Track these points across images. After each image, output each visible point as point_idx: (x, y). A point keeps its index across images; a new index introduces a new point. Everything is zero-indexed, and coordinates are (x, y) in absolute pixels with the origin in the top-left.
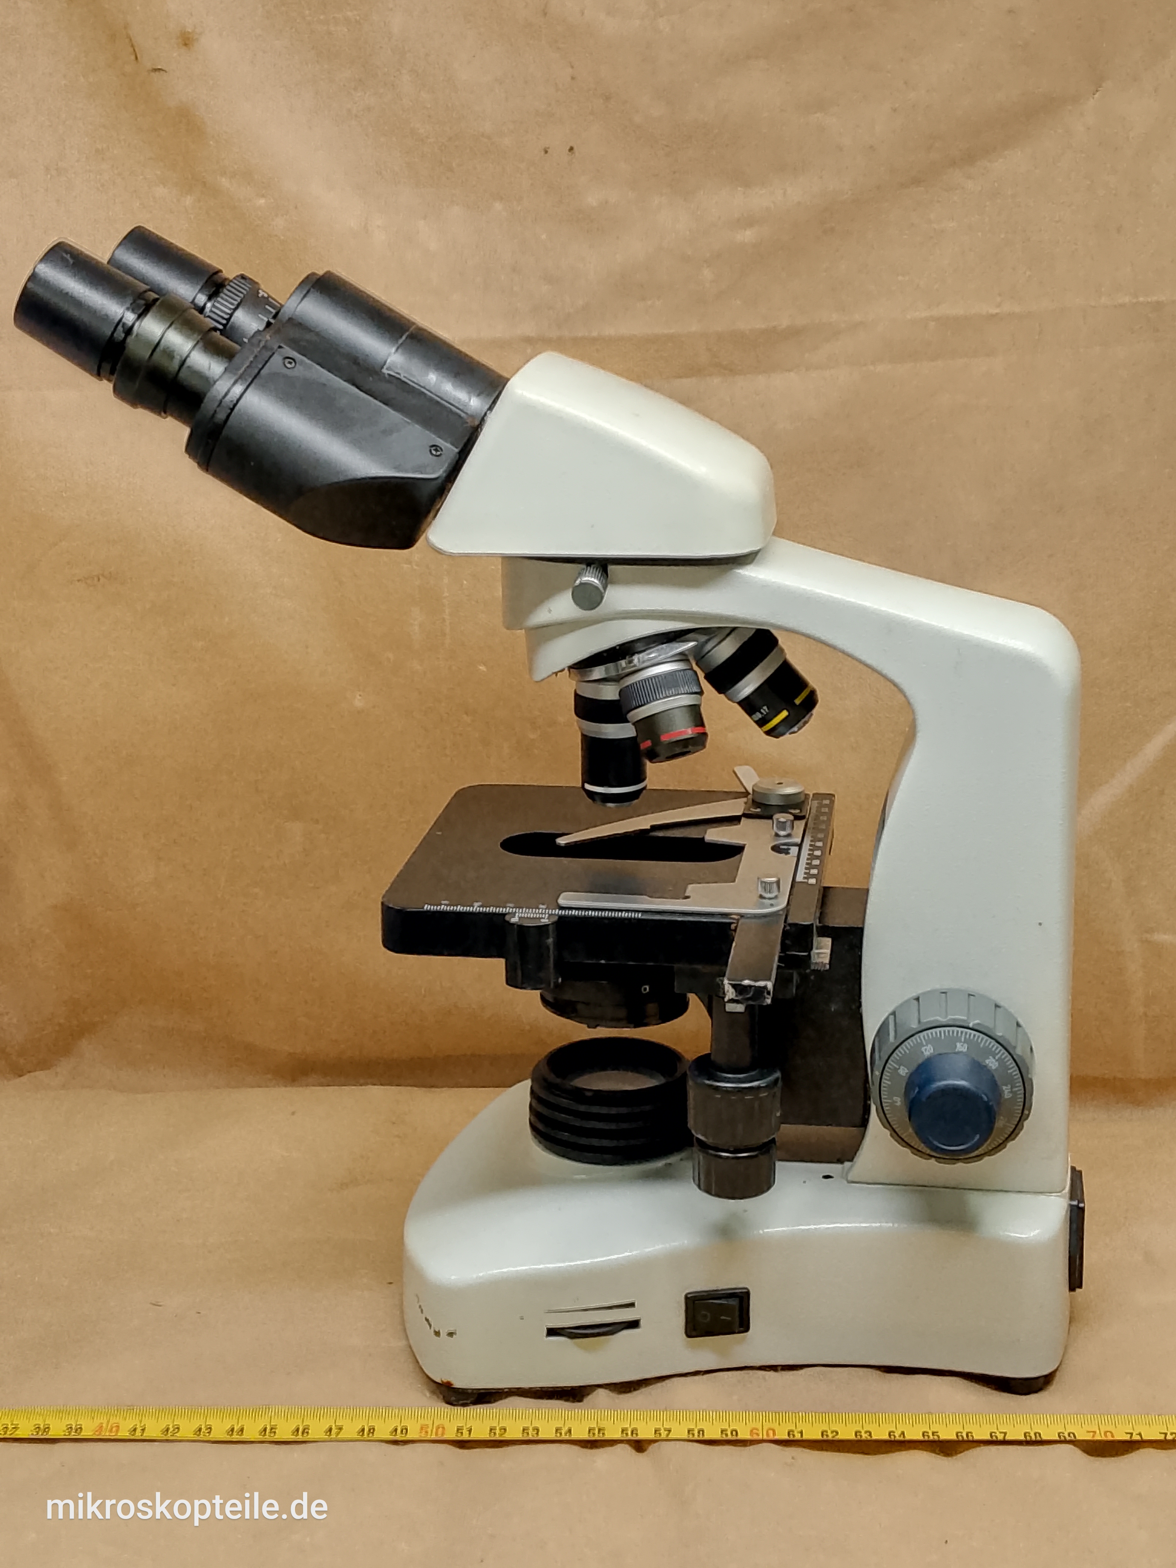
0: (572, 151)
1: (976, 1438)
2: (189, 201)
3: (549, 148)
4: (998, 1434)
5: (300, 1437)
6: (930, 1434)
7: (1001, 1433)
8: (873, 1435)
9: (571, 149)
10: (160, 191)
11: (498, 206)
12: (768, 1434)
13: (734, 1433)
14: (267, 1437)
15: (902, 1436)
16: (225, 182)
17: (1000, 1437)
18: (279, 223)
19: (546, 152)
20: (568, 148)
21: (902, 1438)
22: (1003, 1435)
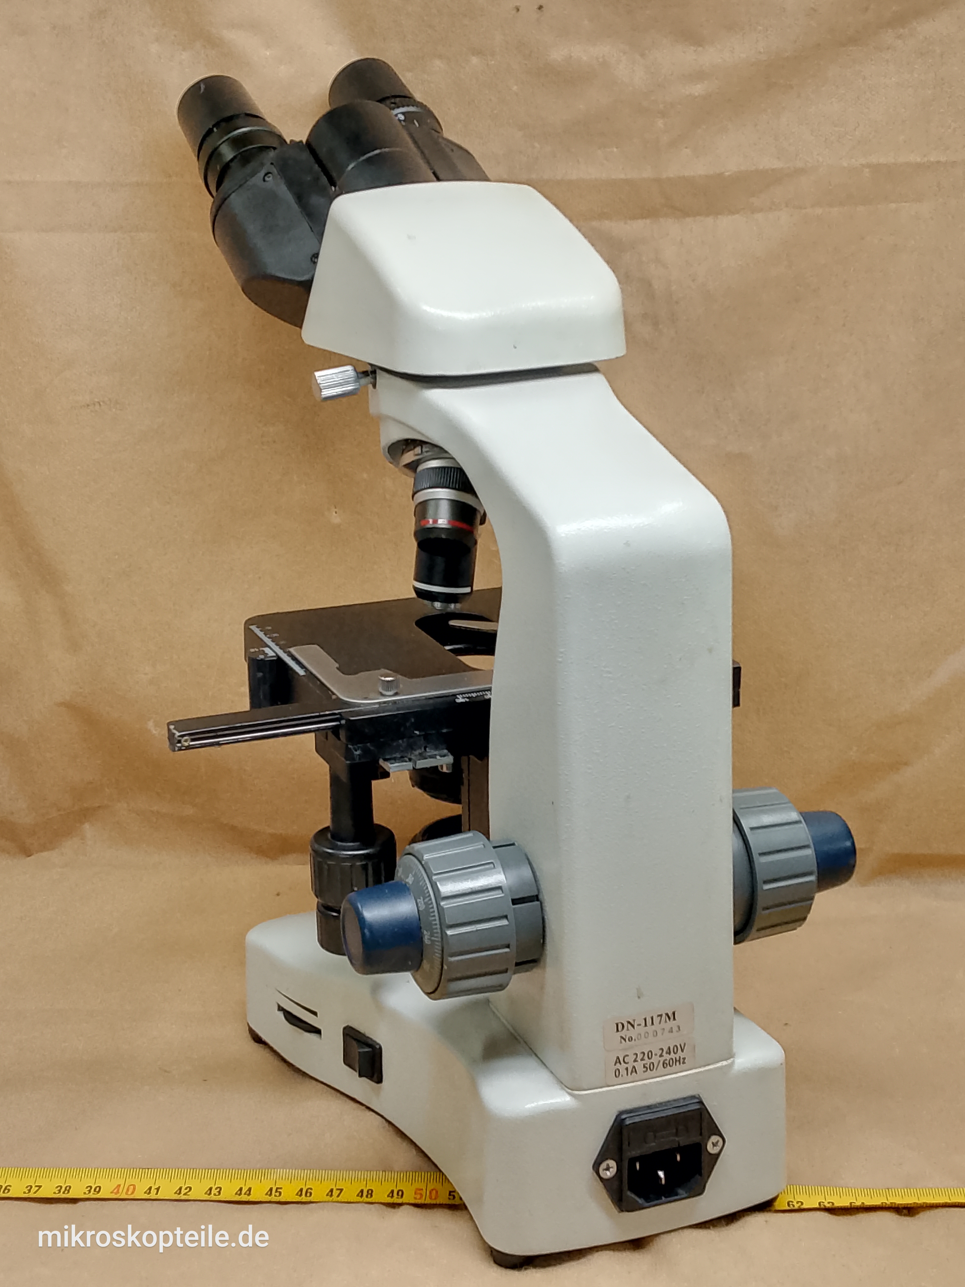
5: (304, 1198)
14: (273, 1198)
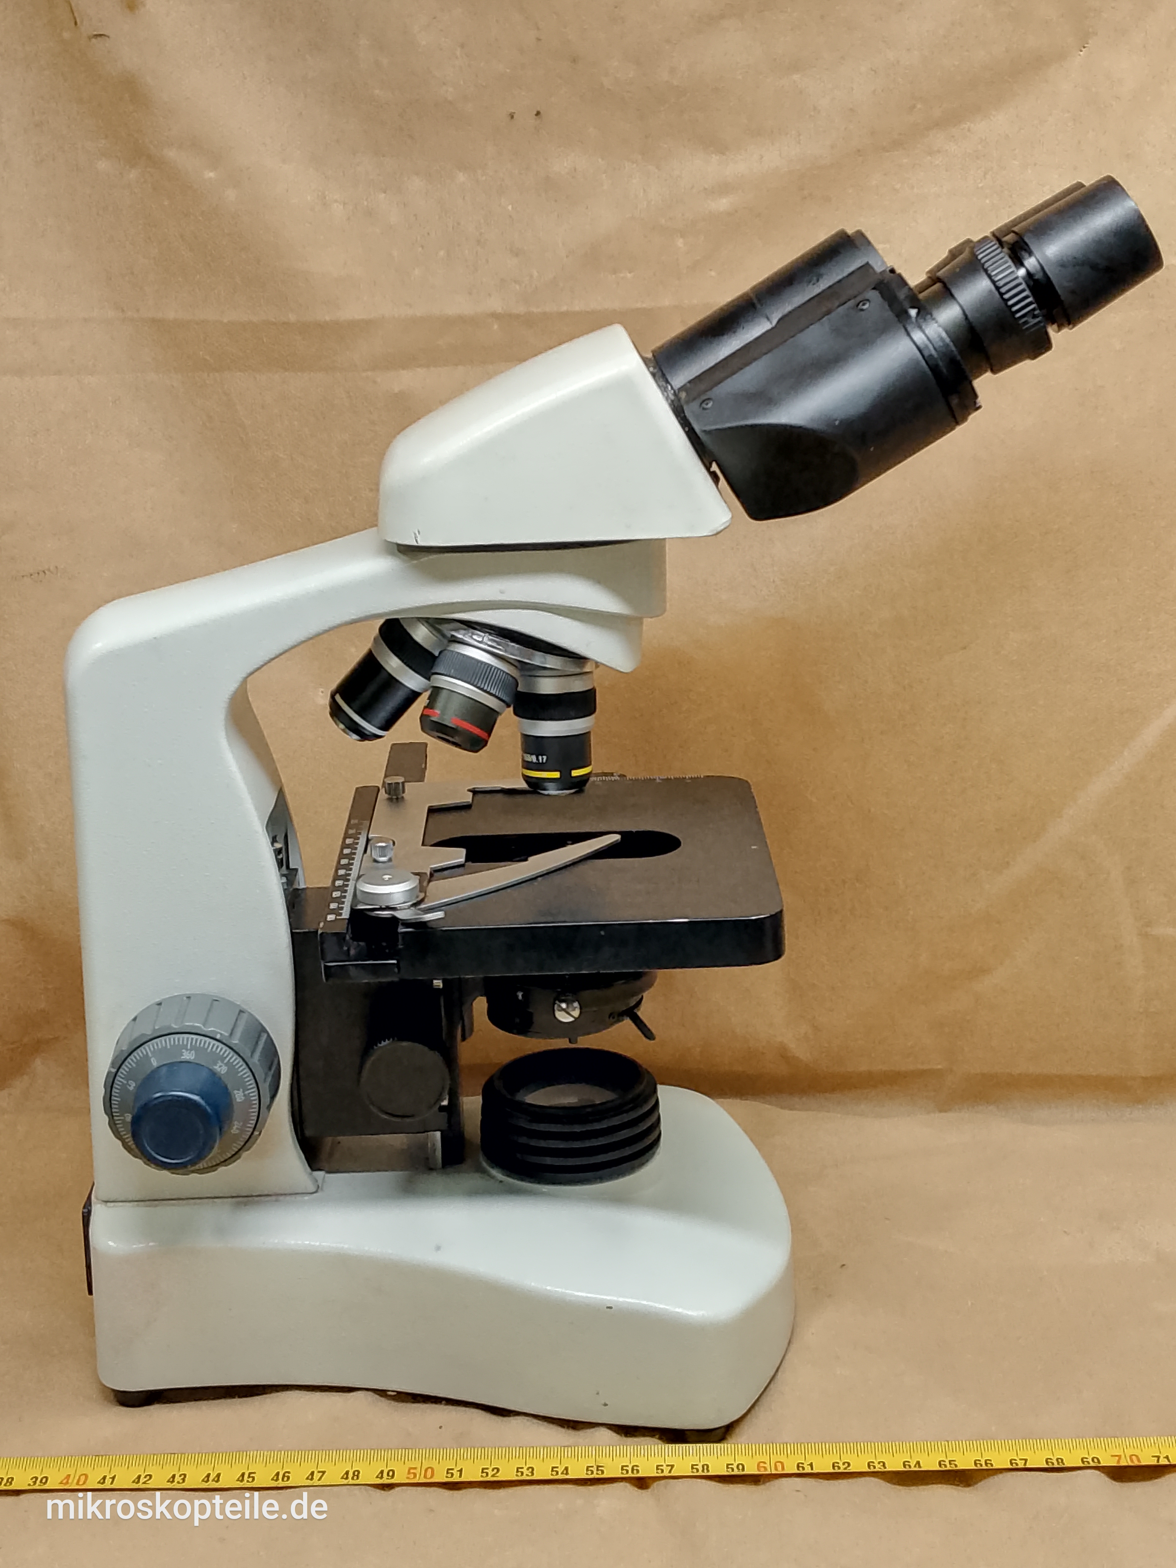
0: (539, 116)
1: (996, 1466)
2: (133, 175)
3: (514, 113)
4: (1018, 1462)
6: (947, 1463)
7: (1021, 1459)
8: (887, 1466)
9: (538, 113)
10: (103, 165)
11: (461, 177)
12: (776, 1469)
13: (741, 1467)
15: (917, 1466)
16: (171, 154)
17: (1021, 1465)
18: (231, 194)
19: (512, 117)
20: (535, 113)
21: (917, 1469)
22: (1024, 1461)
